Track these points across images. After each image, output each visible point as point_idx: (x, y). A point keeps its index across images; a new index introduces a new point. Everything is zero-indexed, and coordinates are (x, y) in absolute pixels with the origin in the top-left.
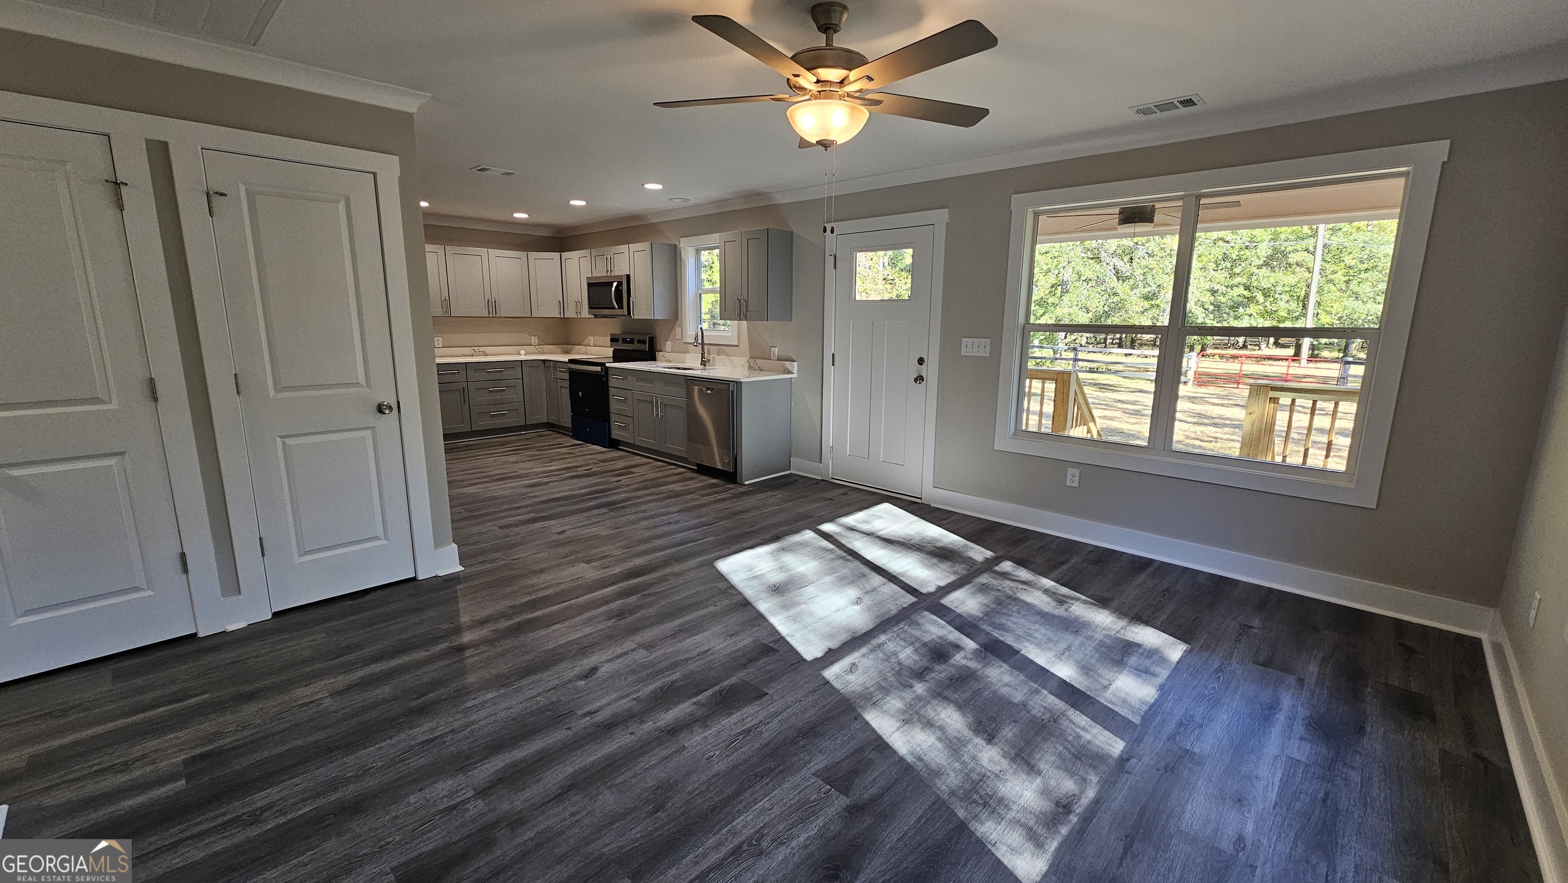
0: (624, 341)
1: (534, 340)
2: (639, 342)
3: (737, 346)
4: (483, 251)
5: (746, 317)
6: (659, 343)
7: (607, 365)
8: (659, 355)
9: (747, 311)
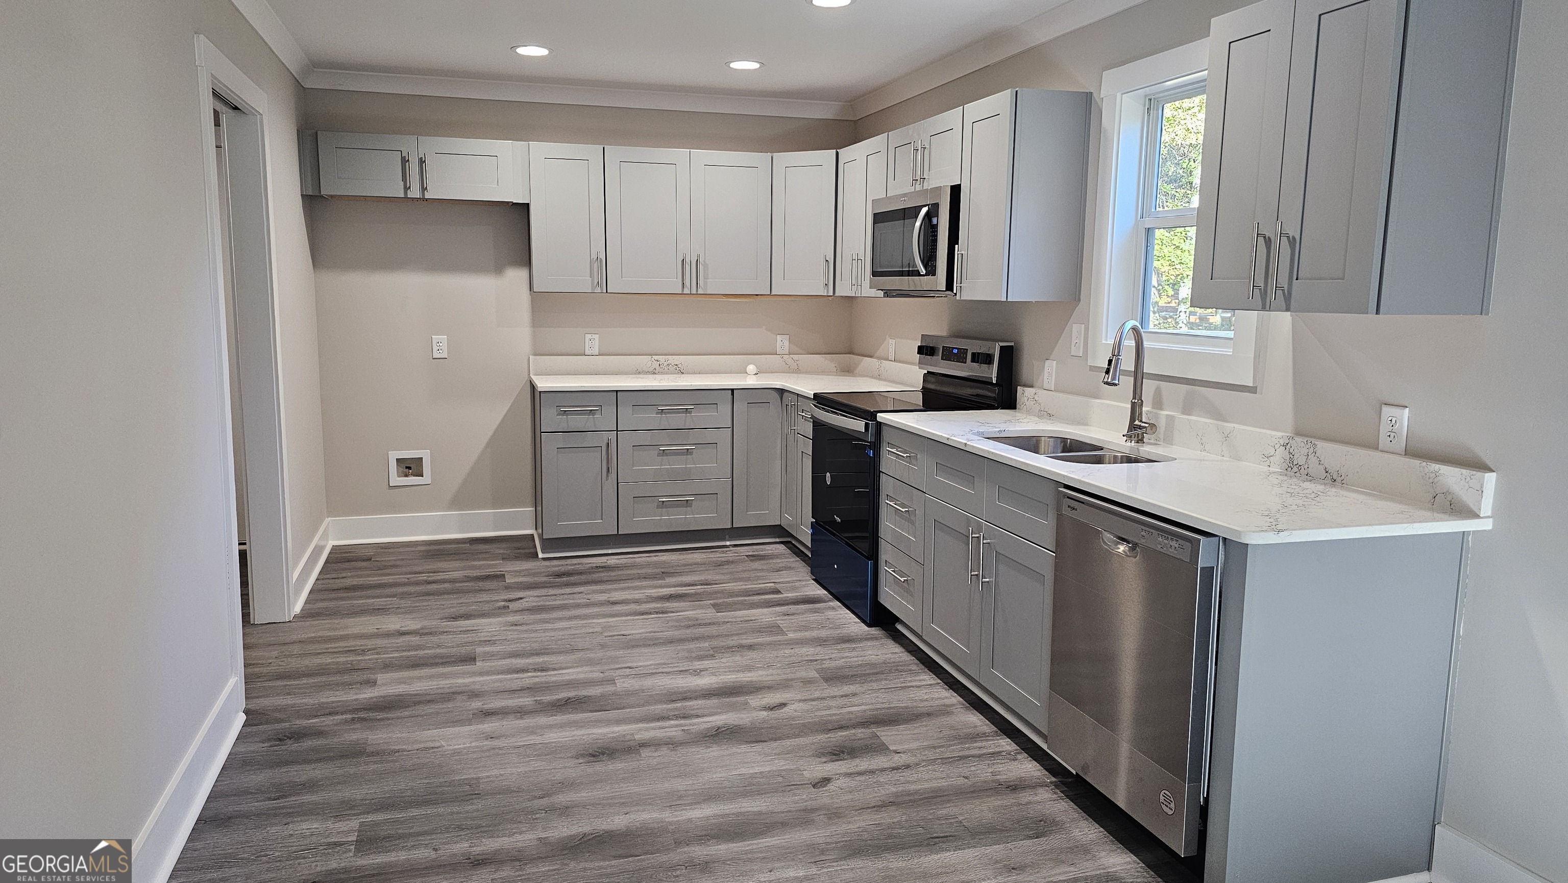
0: (949, 355)
1: (782, 343)
2: (976, 358)
3: (1253, 390)
4: (679, 154)
5: (1288, 297)
6: (1027, 366)
7: (881, 417)
8: (1024, 394)
9: (1294, 274)
